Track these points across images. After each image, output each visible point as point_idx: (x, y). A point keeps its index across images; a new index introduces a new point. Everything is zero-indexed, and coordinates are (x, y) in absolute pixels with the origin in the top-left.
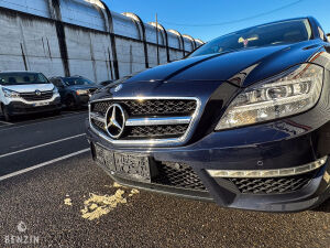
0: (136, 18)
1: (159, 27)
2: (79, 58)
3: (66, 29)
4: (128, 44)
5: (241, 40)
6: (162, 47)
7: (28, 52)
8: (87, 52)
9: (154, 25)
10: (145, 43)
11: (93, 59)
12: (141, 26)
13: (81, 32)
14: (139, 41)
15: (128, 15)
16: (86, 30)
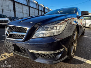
0: (36, 3)
1: (43, 6)
2: (19, 12)
3: (16, 3)
4: (33, 9)
5: (58, 12)
6: (43, 11)
7: (4, 8)
8: (21, 10)
9: (41, 5)
10: (38, 10)
11: (23, 13)
12: (38, 5)
13: (20, 5)
14: (37, 9)
15: (34, 1)
16: (22, 4)
